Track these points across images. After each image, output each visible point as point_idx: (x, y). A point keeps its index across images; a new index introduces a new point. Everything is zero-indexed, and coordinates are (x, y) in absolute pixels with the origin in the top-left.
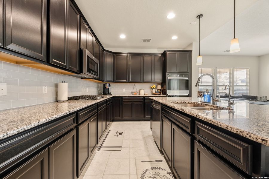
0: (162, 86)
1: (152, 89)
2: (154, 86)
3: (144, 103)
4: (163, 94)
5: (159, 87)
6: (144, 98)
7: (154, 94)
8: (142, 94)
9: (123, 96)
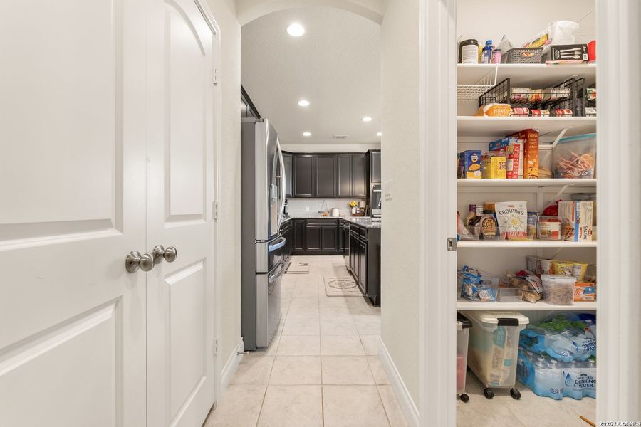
0: (367, 203)
1: (352, 207)
2: (354, 203)
3: (338, 228)
4: (368, 216)
5: (363, 204)
6: (338, 221)
7: (354, 215)
8: (336, 214)
9: (307, 217)
